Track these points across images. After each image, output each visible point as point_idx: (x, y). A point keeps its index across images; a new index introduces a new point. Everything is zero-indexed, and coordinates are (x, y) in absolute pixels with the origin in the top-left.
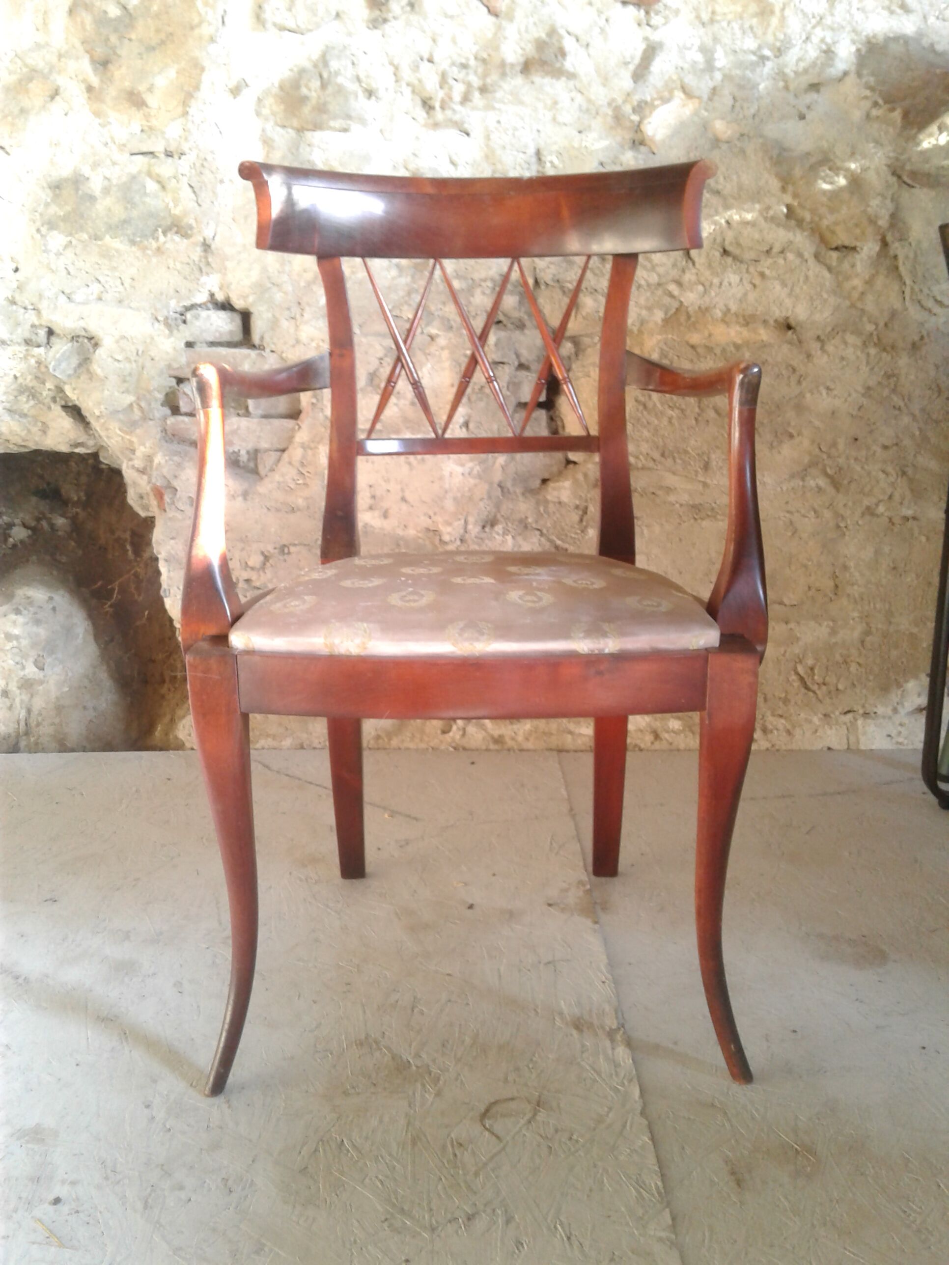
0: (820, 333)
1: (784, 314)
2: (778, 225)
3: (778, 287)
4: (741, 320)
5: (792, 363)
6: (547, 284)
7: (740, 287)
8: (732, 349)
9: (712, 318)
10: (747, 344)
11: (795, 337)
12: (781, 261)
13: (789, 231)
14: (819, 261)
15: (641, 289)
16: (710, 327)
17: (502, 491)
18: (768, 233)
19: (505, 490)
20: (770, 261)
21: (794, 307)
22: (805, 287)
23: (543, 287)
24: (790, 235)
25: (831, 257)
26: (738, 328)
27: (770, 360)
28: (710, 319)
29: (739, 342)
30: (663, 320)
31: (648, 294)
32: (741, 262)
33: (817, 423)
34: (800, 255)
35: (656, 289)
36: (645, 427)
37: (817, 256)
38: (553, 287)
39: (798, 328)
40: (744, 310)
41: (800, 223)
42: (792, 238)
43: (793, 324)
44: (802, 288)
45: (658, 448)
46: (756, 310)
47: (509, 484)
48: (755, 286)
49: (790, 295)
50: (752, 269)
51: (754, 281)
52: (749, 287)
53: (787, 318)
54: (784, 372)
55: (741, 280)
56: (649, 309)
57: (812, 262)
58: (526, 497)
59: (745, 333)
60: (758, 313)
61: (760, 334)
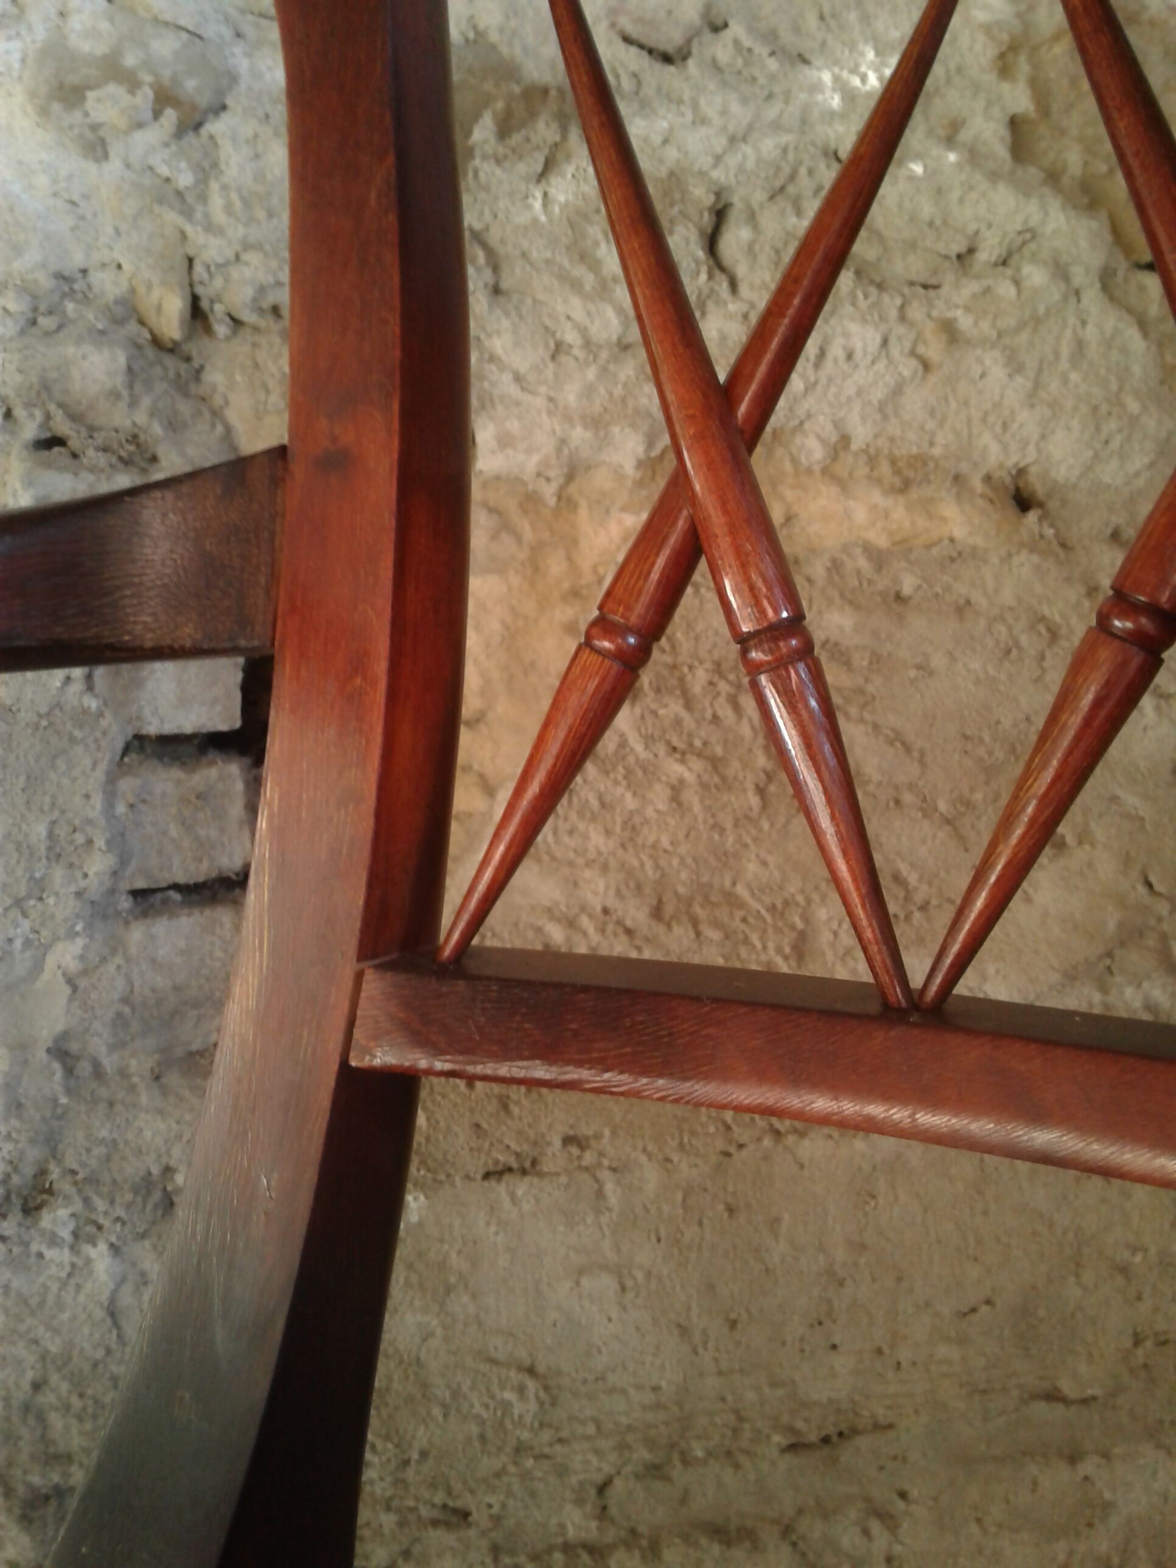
0: (1115, 520)
1: (1014, 459)
2: (993, 177)
3: (998, 372)
4: (885, 469)
5: (1046, 610)
6: (236, 323)
7: (880, 366)
8: (863, 563)
9: (794, 461)
10: (903, 547)
11: (1049, 532)
12: (1006, 290)
13: (1027, 195)
14: (1112, 298)
15: (563, 358)
16: (789, 494)
17: (69, 1071)
18: (961, 201)
19: (84, 1068)
20: (970, 288)
21: (1043, 437)
22: (1074, 377)
23: (221, 329)
24: (1032, 208)
25: (1142, 288)
26: (877, 497)
27: (977, 597)
28: (788, 467)
29: (882, 542)
30: (640, 464)
31: (591, 374)
32: (881, 286)
33: (1131, 800)
34: (1060, 271)
35: (614, 359)
36: (594, 818)
37: (1107, 280)
38: (256, 329)
39: (1053, 505)
40: (892, 440)
41: (1053, 177)
42: (1035, 220)
43: (1040, 490)
44: (1065, 381)
45: (639, 888)
46: (932, 444)
47: (98, 1046)
48: (926, 366)
49: (1031, 398)
50: (916, 312)
51: (921, 350)
52: (908, 368)
53: (1021, 472)
54: (1024, 640)
55: (885, 342)
56: (597, 423)
57: (1092, 299)
58: (165, 1092)
59: (899, 513)
60: (936, 451)
61: (944, 520)
